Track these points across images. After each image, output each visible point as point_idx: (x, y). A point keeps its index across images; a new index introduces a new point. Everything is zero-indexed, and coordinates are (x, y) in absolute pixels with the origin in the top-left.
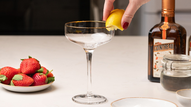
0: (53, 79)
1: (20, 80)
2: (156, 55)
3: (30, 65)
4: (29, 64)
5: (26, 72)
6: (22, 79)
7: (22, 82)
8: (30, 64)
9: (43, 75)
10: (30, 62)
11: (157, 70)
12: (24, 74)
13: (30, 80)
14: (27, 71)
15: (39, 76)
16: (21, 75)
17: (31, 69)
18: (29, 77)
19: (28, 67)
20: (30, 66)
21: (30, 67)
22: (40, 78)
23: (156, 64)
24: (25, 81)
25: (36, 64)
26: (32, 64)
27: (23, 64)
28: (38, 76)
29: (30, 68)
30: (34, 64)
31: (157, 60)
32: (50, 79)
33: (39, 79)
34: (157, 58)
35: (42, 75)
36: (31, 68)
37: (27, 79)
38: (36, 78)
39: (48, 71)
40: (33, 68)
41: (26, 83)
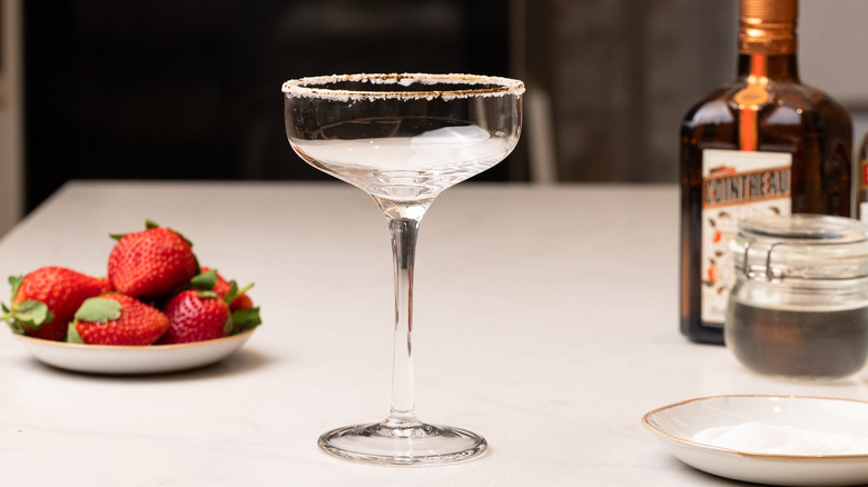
0: (252, 317)
1: (110, 321)
2: (713, 223)
3: (153, 256)
4: (147, 254)
5: (135, 285)
6: (118, 315)
7: (116, 328)
8: (151, 253)
9: (215, 299)
10: (153, 245)
11: (720, 290)
12: (128, 294)
13: (152, 317)
14: (141, 281)
15: (198, 302)
16: (115, 298)
17: (155, 273)
18: (147, 310)
19: (142, 263)
20: (151, 260)
21: (155, 266)
22: (203, 311)
23: (713, 262)
24: (129, 325)
25: (179, 252)
26: (160, 251)
27: (120, 253)
28: (193, 303)
29: (153, 270)
30: (169, 251)
31: (720, 246)
32: (241, 317)
33: (200, 315)
34: (718, 238)
35: (209, 298)
36: (157, 269)
37: (138, 316)
38: (186, 312)
40: (166, 268)
41: (134, 331)
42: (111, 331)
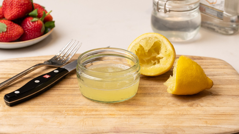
0: (52, 24)
1: (3, 32)
3: (17, 6)
4: (15, 5)
5: (11, 17)
6: (6, 30)
7: (5, 35)
8: (16, 5)
9: (37, 21)
10: (17, 2)
12: (9, 20)
13: (18, 29)
14: (13, 16)
15: (31, 23)
16: (5, 23)
17: (18, 13)
18: (16, 26)
19: (13, 9)
20: (16, 7)
21: (18, 10)
22: (33, 26)
24: (10, 33)
25: (26, 4)
26: (19, 4)
27: (6, 4)
28: (30, 24)
29: (17, 11)
30: (23, 4)
32: (47, 24)
33: (32, 28)
35: (35, 22)
36: (19, 11)
37: (12, 30)
38: (27, 27)
39: (46, 12)
40: (22, 10)
41: (11, 36)
42: (3, 36)
